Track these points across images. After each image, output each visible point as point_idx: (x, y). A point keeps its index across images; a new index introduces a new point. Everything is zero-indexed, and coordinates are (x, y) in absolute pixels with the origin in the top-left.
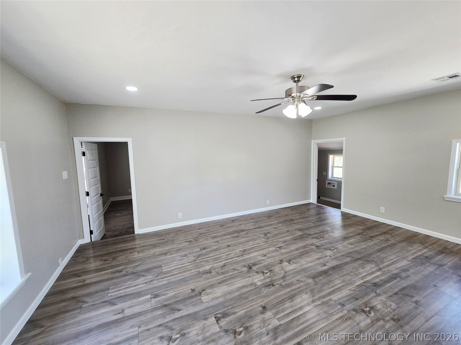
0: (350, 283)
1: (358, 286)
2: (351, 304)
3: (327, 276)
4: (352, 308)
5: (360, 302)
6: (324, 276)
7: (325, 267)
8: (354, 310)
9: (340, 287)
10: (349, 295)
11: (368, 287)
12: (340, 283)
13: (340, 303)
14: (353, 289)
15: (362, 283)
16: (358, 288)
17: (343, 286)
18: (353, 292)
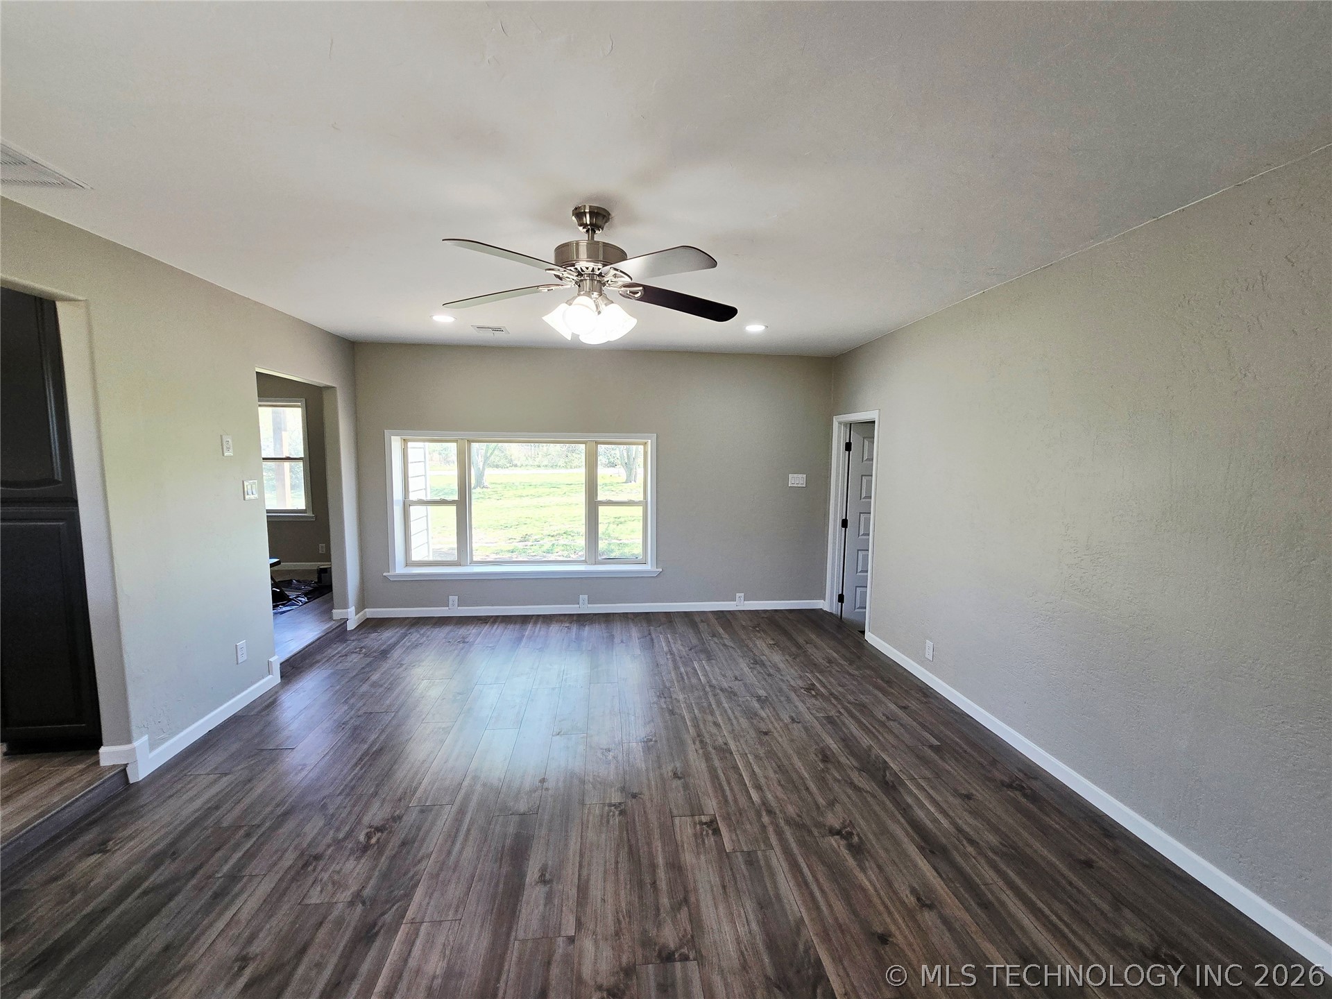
0: (438, 875)
1: (416, 885)
2: (411, 822)
3: (503, 847)
4: (405, 818)
5: (395, 842)
6: (508, 842)
7: (536, 876)
8: (400, 818)
9: (453, 843)
10: (423, 840)
11: (391, 901)
12: (461, 852)
13: (431, 810)
14: (424, 863)
15: (409, 905)
16: (413, 877)
17: (449, 853)
18: (421, 854)
